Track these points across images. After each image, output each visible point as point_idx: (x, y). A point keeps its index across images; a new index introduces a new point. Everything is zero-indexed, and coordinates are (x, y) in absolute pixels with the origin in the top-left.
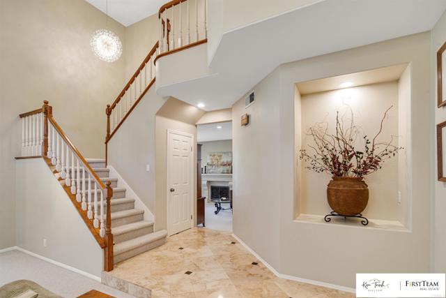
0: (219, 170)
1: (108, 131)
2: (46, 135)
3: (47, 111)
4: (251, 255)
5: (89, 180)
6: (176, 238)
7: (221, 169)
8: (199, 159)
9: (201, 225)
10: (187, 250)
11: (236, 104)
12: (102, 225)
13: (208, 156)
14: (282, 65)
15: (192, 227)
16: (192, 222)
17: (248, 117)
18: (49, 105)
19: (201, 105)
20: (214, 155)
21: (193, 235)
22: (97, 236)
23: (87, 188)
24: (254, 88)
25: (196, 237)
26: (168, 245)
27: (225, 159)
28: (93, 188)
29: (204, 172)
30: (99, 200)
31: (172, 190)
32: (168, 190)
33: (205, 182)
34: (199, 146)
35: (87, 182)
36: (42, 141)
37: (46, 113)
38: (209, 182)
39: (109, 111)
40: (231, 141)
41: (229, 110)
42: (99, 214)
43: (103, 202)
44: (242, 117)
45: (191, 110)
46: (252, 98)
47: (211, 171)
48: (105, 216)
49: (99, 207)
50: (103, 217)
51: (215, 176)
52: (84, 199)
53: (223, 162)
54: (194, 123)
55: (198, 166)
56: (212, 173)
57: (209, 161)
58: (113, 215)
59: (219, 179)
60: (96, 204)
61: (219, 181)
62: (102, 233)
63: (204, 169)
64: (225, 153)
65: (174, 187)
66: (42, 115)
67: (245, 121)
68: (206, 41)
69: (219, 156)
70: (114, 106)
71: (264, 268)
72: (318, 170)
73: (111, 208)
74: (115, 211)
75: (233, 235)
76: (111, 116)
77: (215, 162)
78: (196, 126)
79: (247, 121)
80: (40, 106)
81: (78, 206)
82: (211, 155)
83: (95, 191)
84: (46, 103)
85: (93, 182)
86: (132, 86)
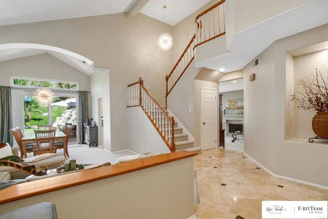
0: (235, 112)
1: (167, 90)
2: (141, 95)
3: (141, 82)
4: (256, 164)
5: (163, 117)
6: (206, 152)
7: (237, 111)
8: (221, 105)
9: (222, 147)
10: (214, 158)
11: (246, 67)
12: (170, 139)
13: (227, 102)
14: (277, 41)
15: (216, 147)
16: (217, 144)
17: (254, 75)
18: (142, 79)
19: (222, 70)
20: (231, 102)
21: (217, 151)
22: (167, 144)
23: (162, 121)
24: (258, 56)
25: (219, 153)
26: (202, 155)
27: (239, 104)
28: (165, 121)
29: (223, 113)
30: (168, 127)
31: (204, 123)
32: (202, 124)
33: (225, 121)
34: (221, 96)
35: (161, 118)
36: (139, 98)
37: (140, 84)
38: (227, 121)
39: (167, 79)
40: (243, 90)
41: (241, 71)
42: (168, 134)
43: (170, 129)
44: (250, 75)
45: (216, 74)
46: (257, 62)
47: (229, 113)
48: (171, 136)
49: (168, 131)
50: (170, 136)
51: (232, 117)
52: (160, 126)
53: (238, 106)
54: (217, 81)
55: (220, 109)
56: (230, 114)
57: (227, 106)
58: (175, 136)
59: (234, 119)
60: (166, 129)
61: (235, 120)
62: (170, 143)
63: (224, 112)
64: (239, 100)
65: (205, 121)
66: (139, 85)
67: (252, 78)
68: (224, 33)
69: (235, 102)
70: (170, 76)
71: (264, 171)
72: (306, 108)
73: (175, 132)
74: (176, 134)
75: (244, 153)
76: (168, 82)
77: (232, 107)
78: (218, 83)
79: (253, 77)
80: (138, 80)
81: (158, 129)
82: (229, 102)
83: (166, 123)
84: (140, 78)
85: (164, 118)
86: (180, 63)
